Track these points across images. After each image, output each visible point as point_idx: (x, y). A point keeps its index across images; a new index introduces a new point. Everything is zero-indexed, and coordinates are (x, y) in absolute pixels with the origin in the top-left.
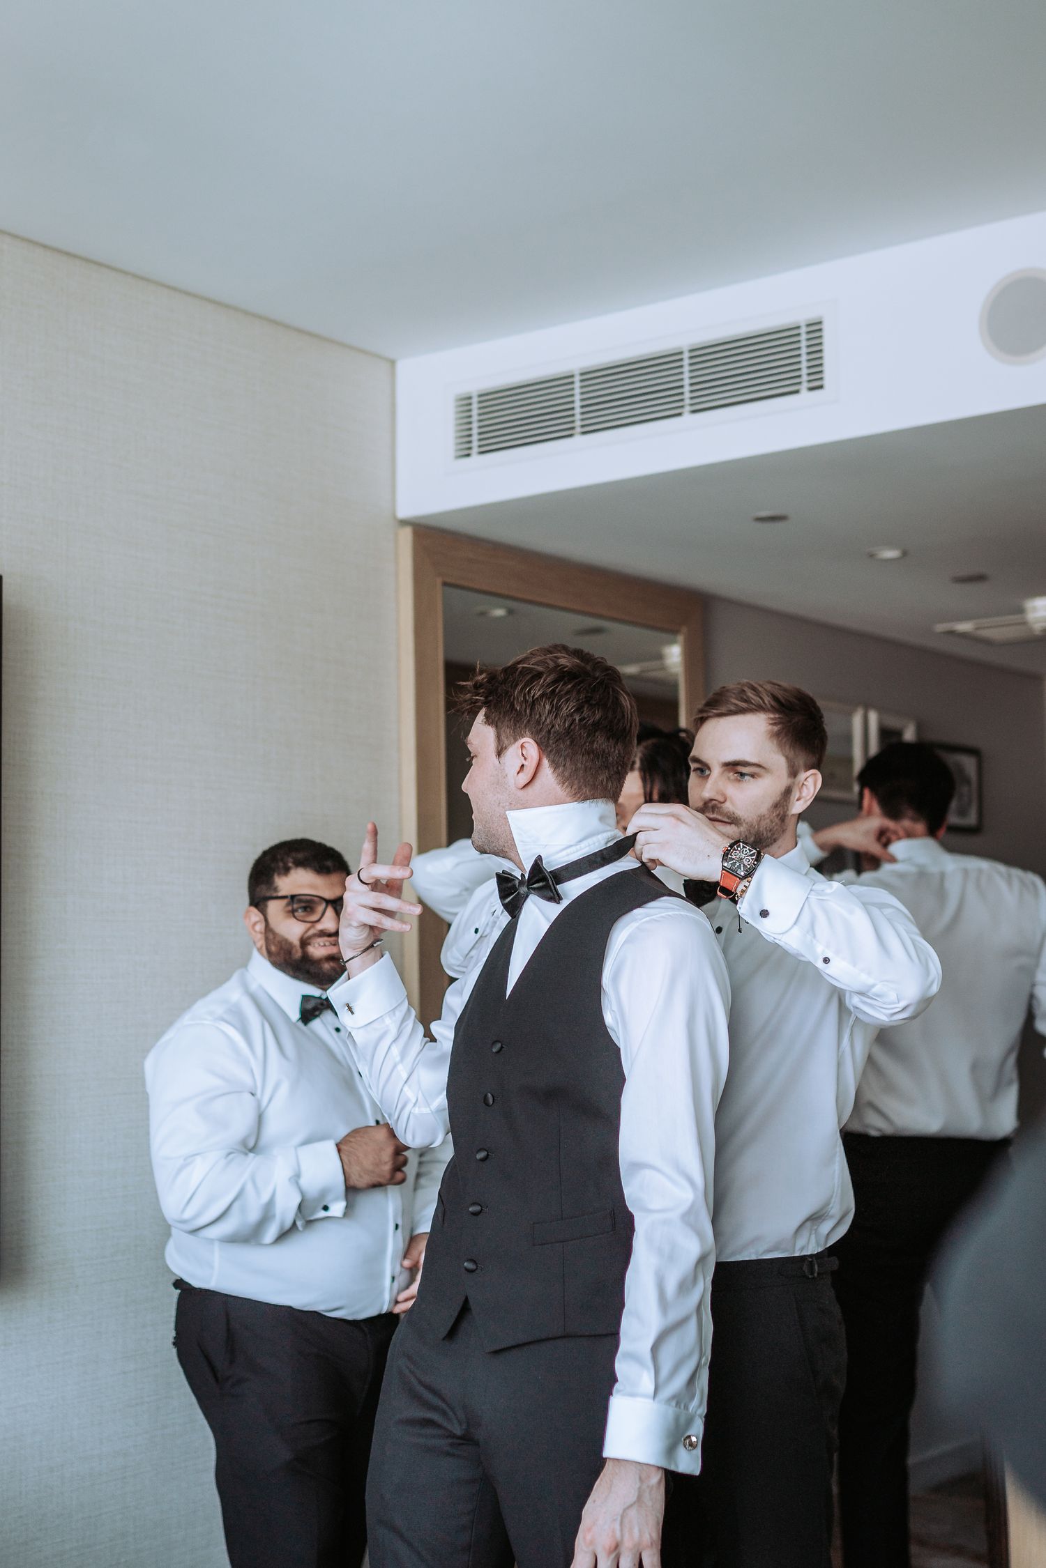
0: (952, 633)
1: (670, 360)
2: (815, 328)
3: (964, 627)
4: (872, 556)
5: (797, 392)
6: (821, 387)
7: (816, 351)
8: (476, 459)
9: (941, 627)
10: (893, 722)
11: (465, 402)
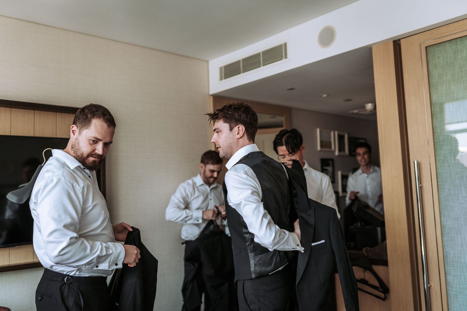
0: (353, 113)
1: (258, 55)
2: (285, 44)
3: (356, 111)
4: (321, 96)
5: (282, 59)
6: (286, 58)
7: (286, 50)
8: (224, 81)
9: (351, 112)
10: (341, 133)
11: (221, 68)
